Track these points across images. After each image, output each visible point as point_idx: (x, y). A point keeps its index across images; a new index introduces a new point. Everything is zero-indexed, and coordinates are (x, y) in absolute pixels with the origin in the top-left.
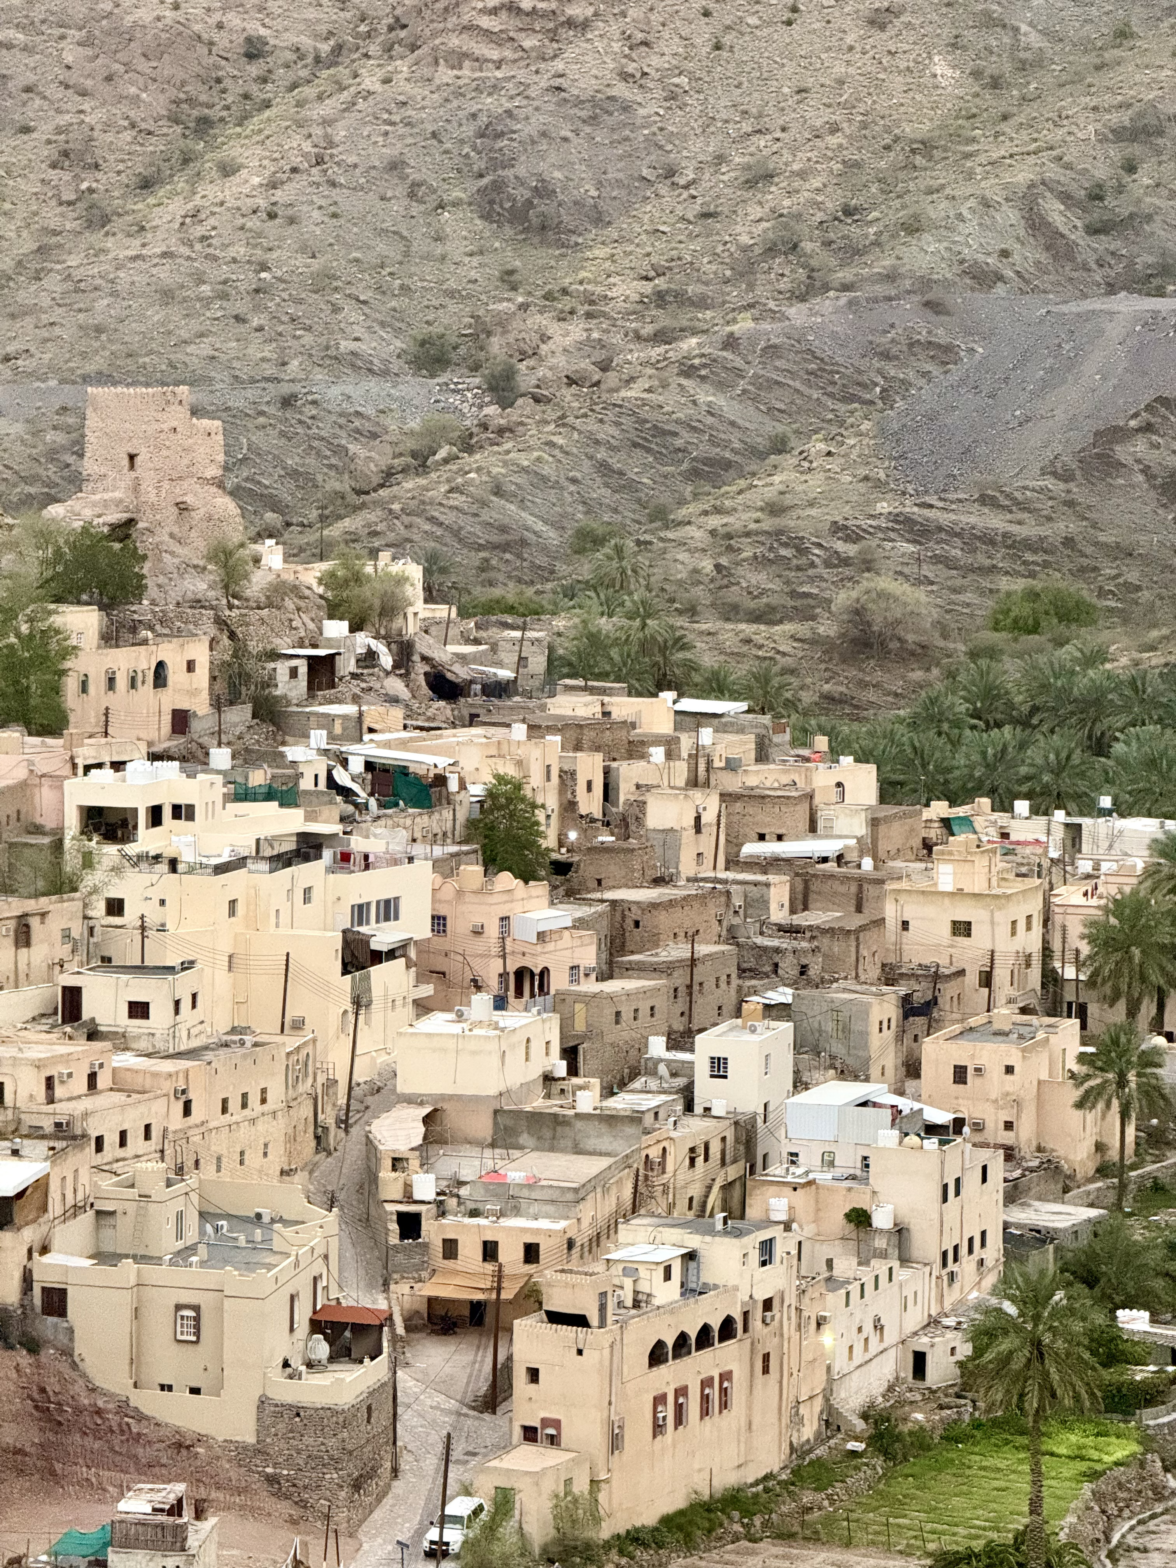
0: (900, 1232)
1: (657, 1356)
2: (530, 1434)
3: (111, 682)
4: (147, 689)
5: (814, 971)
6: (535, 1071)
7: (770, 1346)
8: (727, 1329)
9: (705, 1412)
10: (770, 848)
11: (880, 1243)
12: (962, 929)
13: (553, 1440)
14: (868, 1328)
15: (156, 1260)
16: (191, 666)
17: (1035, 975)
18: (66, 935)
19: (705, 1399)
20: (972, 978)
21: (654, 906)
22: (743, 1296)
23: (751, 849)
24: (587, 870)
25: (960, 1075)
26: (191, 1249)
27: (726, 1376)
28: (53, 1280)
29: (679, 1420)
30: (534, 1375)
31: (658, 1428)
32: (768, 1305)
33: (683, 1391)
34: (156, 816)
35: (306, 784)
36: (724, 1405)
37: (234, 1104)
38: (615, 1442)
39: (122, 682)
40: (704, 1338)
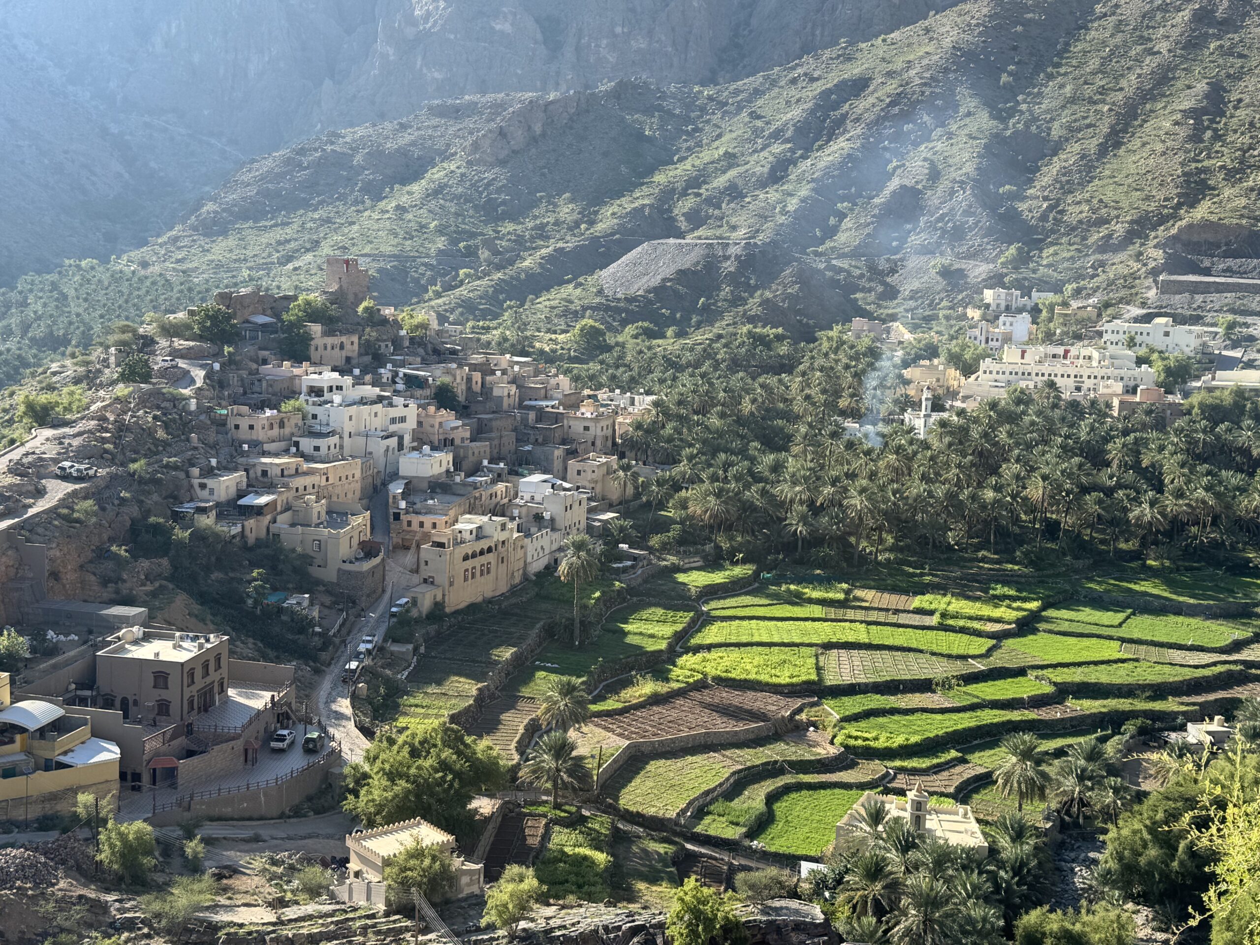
0: (552, 520)
1: (466, 558)
2: (425, 581)
3: (325, 348)
4: (337, 350)
5: (540, 440)
6: (444, 469)
7: (504, 554)
8: (490, 550)
9: (482, 574)
10: (533, 403)
11: (546, 524)
12: (586, 428)
13: (432, 583)
14: (539, 549)
15: (310, 526)
16: (352, 343)
17: (610, 443)
18: (296, 425)
19: (482, 571)
20: (590, 443)
21: (491, 420)
22: (495, 539)
23: (526, 403)
24: (473, 408)
25: (579, 472)
26: (322, 523)
27: (489, 563)
28: (276, 531)
29: (473, 577)
30: (426, 563)
31: (466, 579)
32: (503, 542)
33: (474, 568)
34: (331, 389)
35: (384, 380)
36: (488, 572)
37: (343, 479)
38: (451, 584)
39: (329, 347)
40: (482, 553)
